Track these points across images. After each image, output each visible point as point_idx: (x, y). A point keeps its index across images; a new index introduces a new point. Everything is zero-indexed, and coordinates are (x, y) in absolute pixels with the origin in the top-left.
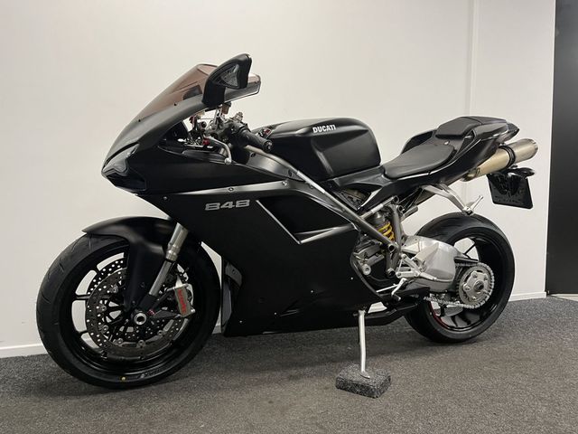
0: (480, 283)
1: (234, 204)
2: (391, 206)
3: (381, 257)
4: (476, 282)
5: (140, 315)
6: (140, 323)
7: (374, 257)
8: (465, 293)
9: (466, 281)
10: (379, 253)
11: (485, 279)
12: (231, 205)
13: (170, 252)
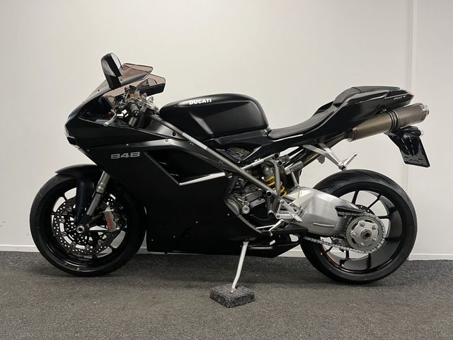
0: (367, 231)
1: (130, 155)
2: (272, 161)
3: (263, 201)
4: (363, 229)
5: (81, 227)
6: (80, 232)
7: (257, 201)
8: (353, 240)
9: (353, 228)
10: (261, 198)
11: (373, 228)
12: (127, 155)
13: (99, 187)
